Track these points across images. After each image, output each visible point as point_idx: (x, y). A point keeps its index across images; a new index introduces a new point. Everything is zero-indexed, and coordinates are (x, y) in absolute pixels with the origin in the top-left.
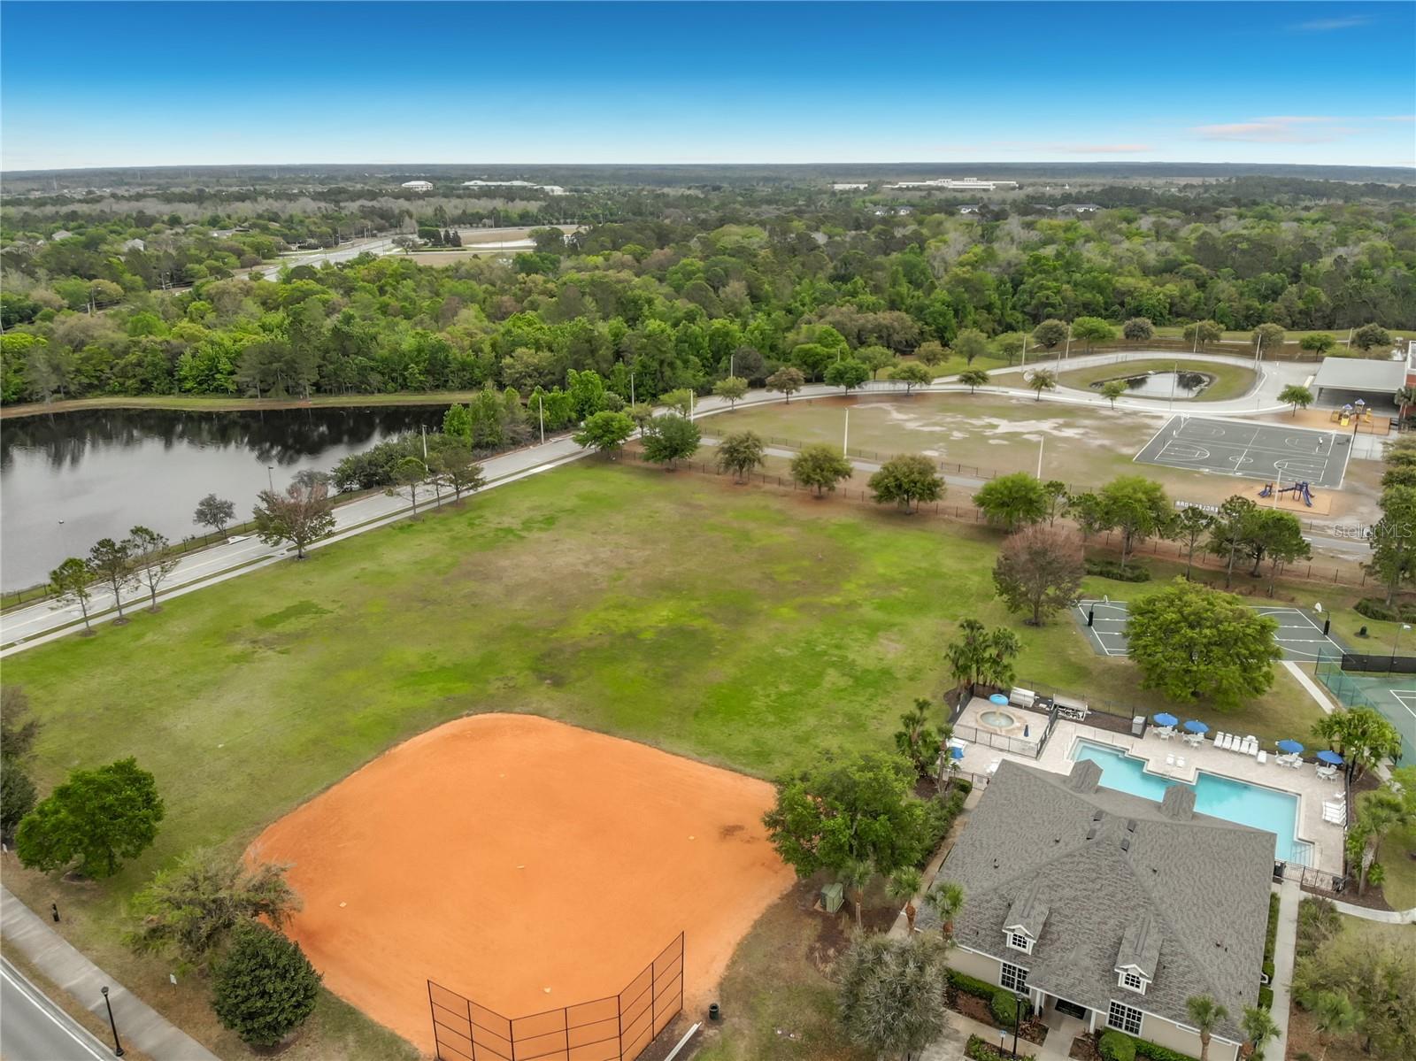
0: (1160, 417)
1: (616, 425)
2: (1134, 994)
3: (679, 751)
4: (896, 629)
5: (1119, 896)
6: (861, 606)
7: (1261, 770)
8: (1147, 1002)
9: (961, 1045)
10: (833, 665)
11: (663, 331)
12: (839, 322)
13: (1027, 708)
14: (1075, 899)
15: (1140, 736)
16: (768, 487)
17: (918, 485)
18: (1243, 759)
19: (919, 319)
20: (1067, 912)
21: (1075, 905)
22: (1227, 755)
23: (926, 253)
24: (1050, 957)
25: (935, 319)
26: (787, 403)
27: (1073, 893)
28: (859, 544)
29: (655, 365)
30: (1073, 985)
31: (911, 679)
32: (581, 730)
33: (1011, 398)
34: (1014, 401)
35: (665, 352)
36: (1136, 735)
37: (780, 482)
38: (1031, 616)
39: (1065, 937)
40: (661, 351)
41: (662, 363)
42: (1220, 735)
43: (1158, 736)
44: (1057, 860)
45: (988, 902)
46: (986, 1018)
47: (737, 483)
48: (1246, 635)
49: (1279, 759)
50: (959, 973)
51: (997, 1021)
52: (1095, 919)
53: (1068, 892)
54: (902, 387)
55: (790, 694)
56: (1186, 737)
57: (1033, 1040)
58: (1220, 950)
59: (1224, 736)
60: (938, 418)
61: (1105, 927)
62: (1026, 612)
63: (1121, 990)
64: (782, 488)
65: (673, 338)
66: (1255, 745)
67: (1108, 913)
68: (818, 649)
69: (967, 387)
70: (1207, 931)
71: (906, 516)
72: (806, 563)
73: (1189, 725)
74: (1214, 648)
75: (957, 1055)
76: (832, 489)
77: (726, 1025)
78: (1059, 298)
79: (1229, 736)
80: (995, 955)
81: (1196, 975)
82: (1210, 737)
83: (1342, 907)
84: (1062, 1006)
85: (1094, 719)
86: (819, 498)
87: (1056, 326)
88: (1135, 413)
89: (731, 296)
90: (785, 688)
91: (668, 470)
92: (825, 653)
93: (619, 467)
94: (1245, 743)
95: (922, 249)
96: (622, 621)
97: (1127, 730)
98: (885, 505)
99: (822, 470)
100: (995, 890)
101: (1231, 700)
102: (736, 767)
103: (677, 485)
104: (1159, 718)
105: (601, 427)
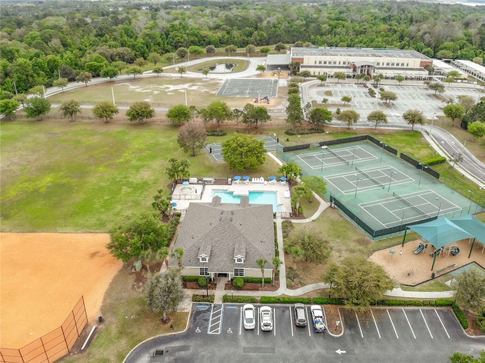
0: (222, 80)
1: (10, 105)
2: (241, 264)
3: (67, 231)
4: (146, 167)
5: (232, 235)
6: (131, 161)
7: (266, 186)
8: (244, 265)
9: (190, 299)
10: (125, 185)
11: (25, 63)
12: (102, 53)
13: (195, 184)
14: (219, 240)
15: (231, 185)
16: (84, 121)
17: (145, 112)
18: (261, 184)
19: (134, 50)
20: (217, 245)
21: (219, 242)
22: (256, 184)
23: (132, 25)
24: (214, 261)
25: (140, 49)
26: (86, 86)
27: (218, 239)
28: (127, 138)
29: (24, 77)
30: (222, 267)
31: (155, 183)
32: (21, 234)
33: (172, 77)
34: (173, 78)
35: (28, 71)
36: (229, 185)
37: (89, 118)
38: (192, 153)
39: (218, 253)
40: (26, 71)
41: (27, 76)
42: (253, 179)
43: (236, 183)
44: (212, 230)
45: (192, 250)
46: (197, 287)
47: (71, 121)
48: (256, 147)
49: (270, 182)
50: (186, 276)
51: (201, 287)
52: (226, 245)
53: (216, 239)
54: (132, 76)
55: (109, 199)
56: (244, 182)
57: (213, 289)
58: (263, 243)
60: (148, 87)
61: (229, 246)
62: (190, 152)
63: (237, 264)
64: (91, 121)
65: (31, 65)
66: (263, 180)
67: (229, 242)
68: (117, 180)
69: (156, 74)
70: (258, 238)
71: (142, 125)
72: (106, 149)
73: (244, 178)
74: (248, 153)
75: (189, 302)
76: (111, 118)
77: (106, 322)
78: (183, 40)
79: (256, 178)
80: (197, 266)
81: (257, 253)
82: (250, 180)
83: (293, 221)
84: (220, 275)
85: (217, 182)
86: (107, 122)
87: (183, 50)
88: (214, 79)
89: (54, 45)
90: (106, 198)
91: (38, 120)
92: (120, 181)
93: (16, 122)
94: (260, 180)
95: (130, 23)
96: (30, 186)
97: (227, 184)
98: (134, 122)
99: (106, 112)
100: (194, 245)
101: (255, 167)
102: (92, 231)
103: (46, 126)
104: (235, 178)
105: (3, 107)
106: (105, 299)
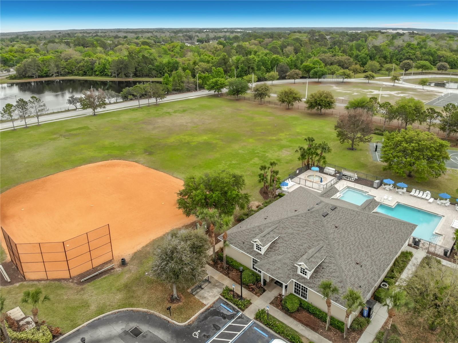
0: (442, 93)
1: (219, 82)
2: (304, 278)
3: (179, 177)
4: (291, 148)
5: (313, 235)
6: (282, 140)
7: (429, 205)
8: (309, 283)
9: (221, 290)
10: (258, 157)
11: (253, 58)
12: (323, 59)
13: (330, 175)
14: (292, 234)
15: (377, 188)
16: (271, 105)
17: (324, 101)
18: (422, 200)
19: (356, 60)
20: (287, 239)
21: (291, 236)
22: (415, 198)
24: (272, 257)
25: (362, 60)
26: (294, 83)
27: (292, 231)
28: (294, 123)
29: (246, 68)
30: (275, 269)
31: (287, 163)
32: (147, 168)
33: (384, 85)
34: (384, 86)
35: (250, 63)
36: (375, 188)
37: (275, 104)
38: (351, 146)
39: (281, 249)
40: (248, 62)
41: (249, 67)
42: (414, 190)
43: (384, 189)
44: (290, 217)
45: (253, 231)
46: (238, 281)
47: (260, 104)
48: (431, 147)
49: (439, 202)
50: (236, 261)
51: (242, 284)
52: (298, 243)
53: (290, 231)
54: (341, 80)
55: (235, 164)
56: (397, 190)
57: (256, 294)
58: (358, 266)
59: (416, 191)
60: (350, 89)
61: (301, 247)
62: (348, 143)
63: (298, 275)
64: (276, 106)
65: (257, 60)
66: (429, 196)
67: (305, 242)
68: (256, 152)
69: (367, 81)
70: (354, 257)
71: (320, 115)
72: (269, 127)
73: (399, 184)
74: (415, 152)
75: (217, 294)
76: (293, 105)
78: (414, 56)
79: (418, 191)
80: (248, 253)
81: (337, 274)
82: (409, 191)
83: (444, 262)
84: (277, 283)
85: (358, 181)
86: (288, 109)
87: (408, 62)
88: (432, 91)
89: (287, 52)
90: (234, 162)
91: (237, 100)
92: (258, 153)
93: (220, 99)
94: (425, 194)
95: (366, 41)
96: (188, 138)
97: (371, 185)
98: (309, 111)
99: (288, 97)
100: (259, 226)
101: (422, 176)
103: (237, 104)
104: (385, 181)
105: (214, 83)
106: (147, 246)
